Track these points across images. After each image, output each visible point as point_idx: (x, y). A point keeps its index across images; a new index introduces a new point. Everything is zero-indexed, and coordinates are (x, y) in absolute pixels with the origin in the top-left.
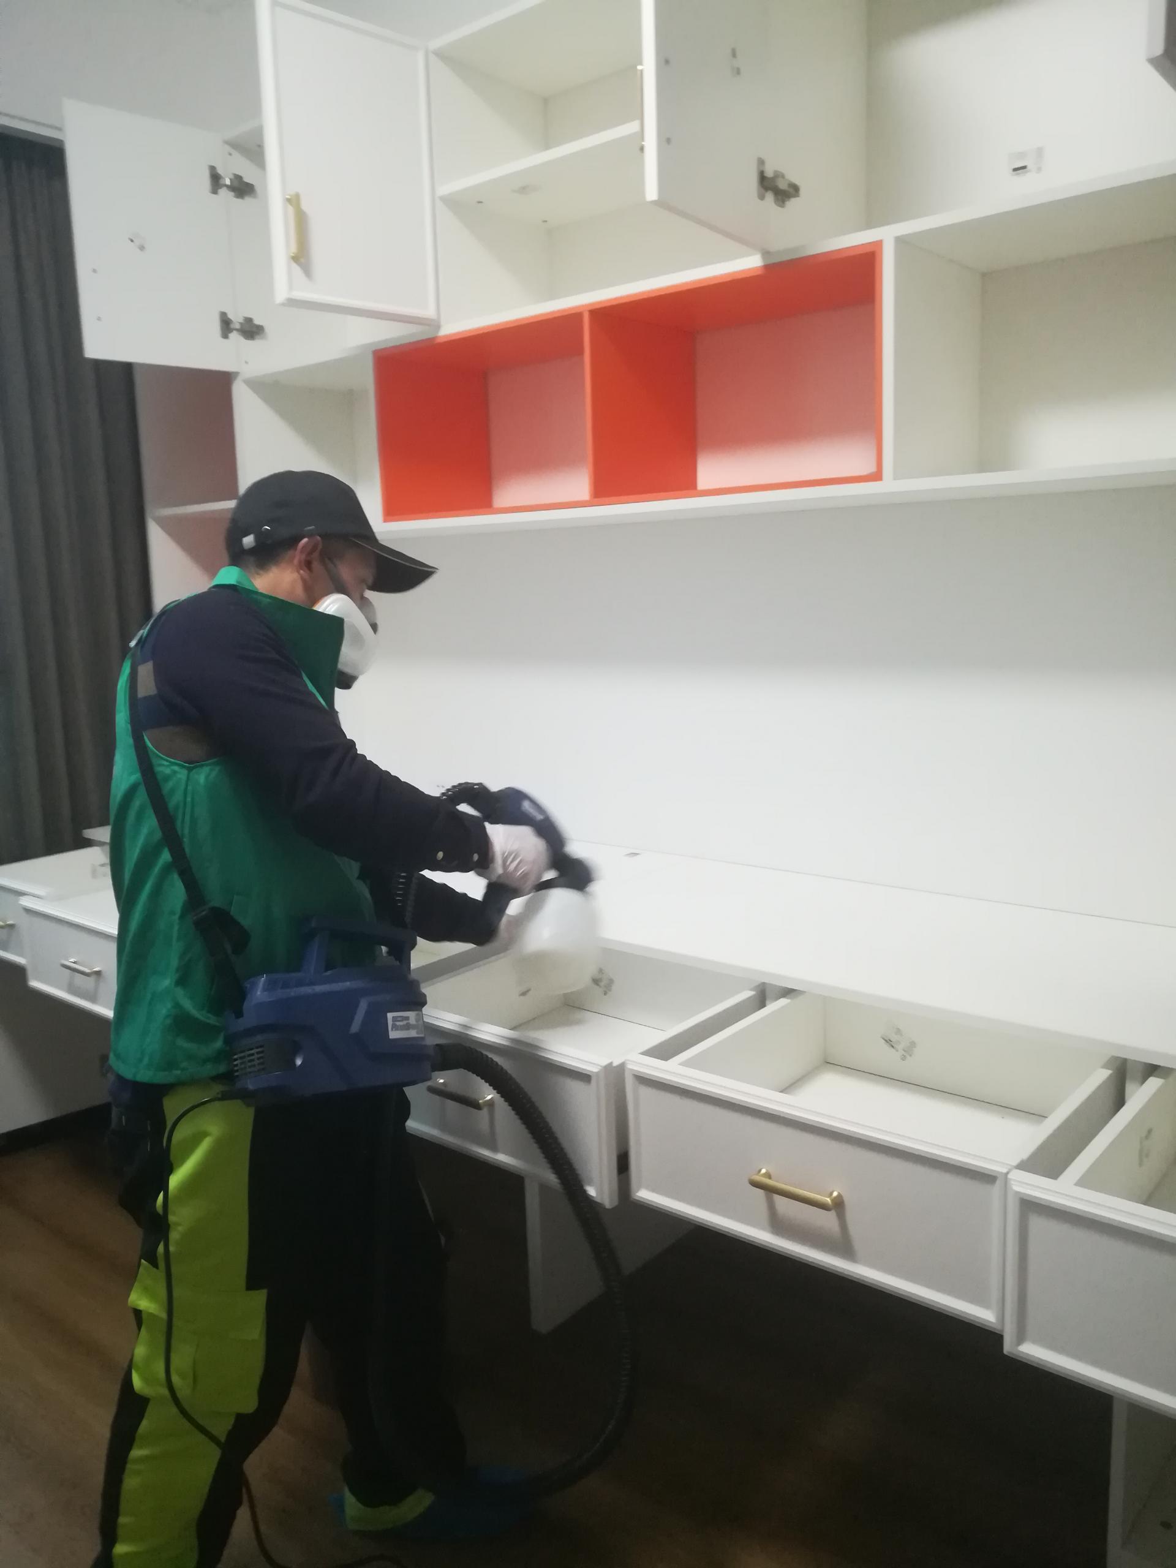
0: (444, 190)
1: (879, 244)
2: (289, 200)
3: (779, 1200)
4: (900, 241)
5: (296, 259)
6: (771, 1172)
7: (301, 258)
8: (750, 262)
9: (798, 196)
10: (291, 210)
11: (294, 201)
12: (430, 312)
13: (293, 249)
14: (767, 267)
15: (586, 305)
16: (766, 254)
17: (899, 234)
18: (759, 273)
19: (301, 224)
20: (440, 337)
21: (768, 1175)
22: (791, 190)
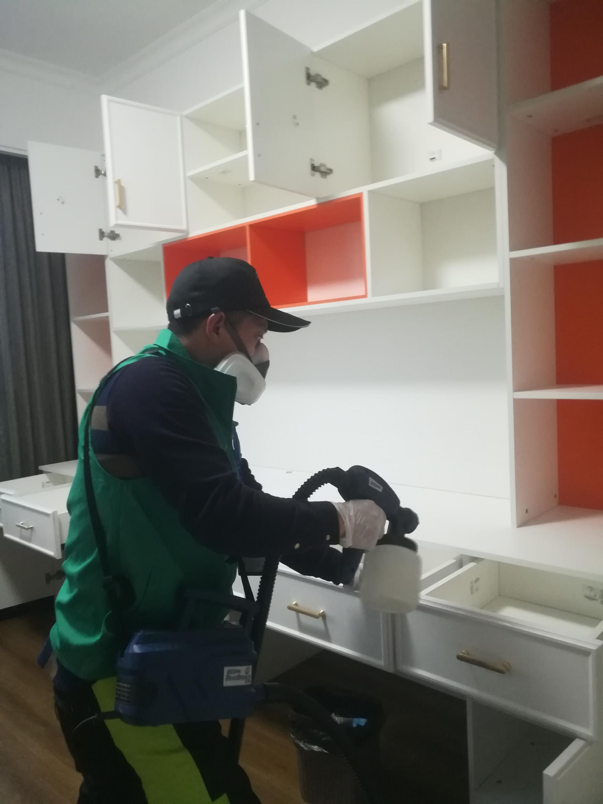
0: (190, 174)
1: (361, 194)
2: (116, 182)
3: (301, 615)
4: (370, 192)
5: (119, 207)
6: (299, 603)
7: (122, 206)
8: (311, 203)
9: (332, 173)
10: (117, 186)
11: (118, 182)
12: (184, 227)
13: (118, 203)
14: (319, 205)
15: (247, 223)
16: (318, 199)
17: (369, 190)
18: (314, 207)
19: (121, 191)
20: (189, 238)
21: (296, 604)
22: (328, 171)
